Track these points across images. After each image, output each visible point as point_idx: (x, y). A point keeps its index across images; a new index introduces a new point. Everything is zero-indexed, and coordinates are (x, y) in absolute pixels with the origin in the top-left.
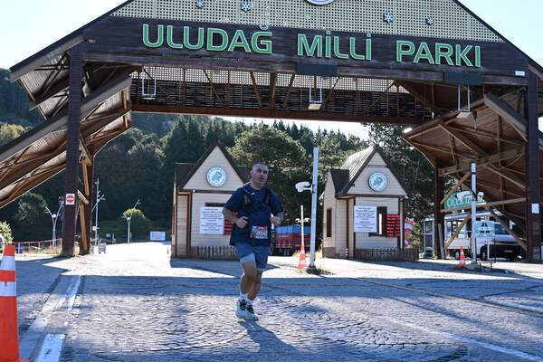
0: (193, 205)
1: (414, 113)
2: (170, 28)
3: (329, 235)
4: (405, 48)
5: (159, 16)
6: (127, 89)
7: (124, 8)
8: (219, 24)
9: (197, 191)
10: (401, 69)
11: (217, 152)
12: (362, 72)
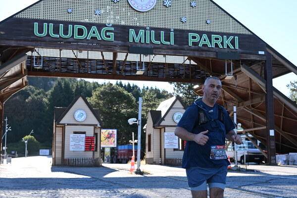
0: (66, 133)
1: (200, 76)
2: (51, 25)
3: (149, 150)
4: (194, 37)
5: (45, 18)
6: (24, 62)
7: (23, 12)
8: (82, 23)
9: (68, 125)
10: (191, 50)
11: (80, 101)
12: (168, 52)
